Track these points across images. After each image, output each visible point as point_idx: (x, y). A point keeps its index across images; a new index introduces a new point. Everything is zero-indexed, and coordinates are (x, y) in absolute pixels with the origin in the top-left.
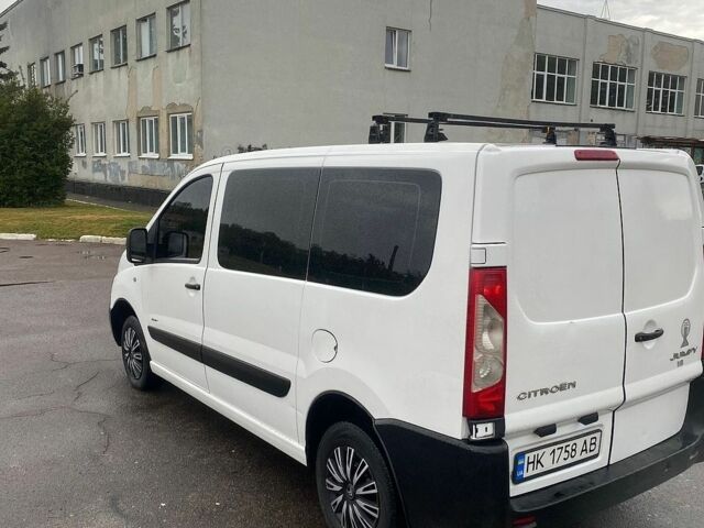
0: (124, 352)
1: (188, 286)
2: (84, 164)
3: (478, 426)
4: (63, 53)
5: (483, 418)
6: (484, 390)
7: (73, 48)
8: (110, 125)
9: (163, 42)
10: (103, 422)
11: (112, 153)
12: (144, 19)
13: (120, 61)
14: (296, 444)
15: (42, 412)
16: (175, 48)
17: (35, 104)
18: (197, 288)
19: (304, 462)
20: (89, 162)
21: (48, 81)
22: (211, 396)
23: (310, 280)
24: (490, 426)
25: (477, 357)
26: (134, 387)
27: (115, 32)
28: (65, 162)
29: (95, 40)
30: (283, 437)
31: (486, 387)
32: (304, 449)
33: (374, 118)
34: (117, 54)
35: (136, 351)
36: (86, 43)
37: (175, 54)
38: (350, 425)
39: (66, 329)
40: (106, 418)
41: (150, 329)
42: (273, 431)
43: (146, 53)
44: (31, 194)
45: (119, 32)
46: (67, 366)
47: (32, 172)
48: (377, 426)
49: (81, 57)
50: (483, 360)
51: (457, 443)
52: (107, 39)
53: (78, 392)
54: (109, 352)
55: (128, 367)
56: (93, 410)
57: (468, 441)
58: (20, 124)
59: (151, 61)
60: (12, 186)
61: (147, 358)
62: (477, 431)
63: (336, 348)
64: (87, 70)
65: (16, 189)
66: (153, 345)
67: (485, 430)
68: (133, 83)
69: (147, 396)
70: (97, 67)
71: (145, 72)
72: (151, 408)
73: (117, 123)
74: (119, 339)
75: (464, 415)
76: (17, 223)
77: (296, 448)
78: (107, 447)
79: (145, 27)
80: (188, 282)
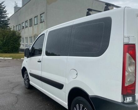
0: (24, 79)
1: (38, 61)
2: (23, 46)
3: (127, 98)
4: (20, 24)
5: (129, 95)
6: (129, 86)
7: (22, 23)
8: (29, 38)
9: (39, 21)
10: (17, 96)
11: (29, 43)
12: (36, 17)
13: (31, 25)
14: (65, 103)
15: (3, 93)
16: (41, 22)
17: (14, 33)
18: (40, 62)
19: (67, 108)
20: (24, 45)
21: (17, 30)
22: (43, 90)
23: (69, 56)
24: (131, 98)
25: (126, 74)
26: (26, 88)
27: (30, 20)
28: (19, 45)
29: (26, 22)
30: (61, 101)
31: (130, 84)
32: (67, 104)
33: (88, 9)
34: (30, 24)
35: (27, 79)
36: (25, 22)
37: (41, 23)
38: (81, 98)
39: (13, 75)
40: (18, 95)
41: (30, 73)
42: (59, 99)
43: (36, 24)
44: (12, 51)
45: (31, 20)
46: (12, 83)
47: (13, 46)
48: (90, 98)
49: (23, 25)
50: (129, 75)
51: (120, 104)
52: (29, 21)
53: (13, 89)
54: (21, 79)
55: (25, 83)
56: (15, 93)
57: (123, 103)
58: (11, 37)
59: (37, 25)
60: (9, 49)
61: (29, 81)
62: (126, 100)
63: (77, 74)
64: (24, 27)
65: (9, 50)
66: (30, 77)
67: (129, 99)
68: (33, 29)
69: (29, 90)
70: (26, 27)
71: (35, 27)
72: (30, 93)
73: (30, 37)
74: (23, 77)
75: (122, 94)
76: (9, 56)
77: (65, 104)
78: (16, 103)
79: (36, 18)
80: (38, 60)
